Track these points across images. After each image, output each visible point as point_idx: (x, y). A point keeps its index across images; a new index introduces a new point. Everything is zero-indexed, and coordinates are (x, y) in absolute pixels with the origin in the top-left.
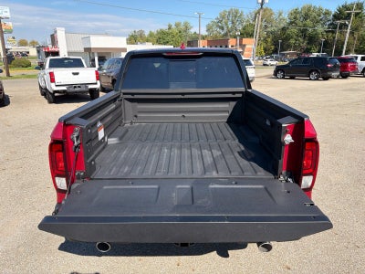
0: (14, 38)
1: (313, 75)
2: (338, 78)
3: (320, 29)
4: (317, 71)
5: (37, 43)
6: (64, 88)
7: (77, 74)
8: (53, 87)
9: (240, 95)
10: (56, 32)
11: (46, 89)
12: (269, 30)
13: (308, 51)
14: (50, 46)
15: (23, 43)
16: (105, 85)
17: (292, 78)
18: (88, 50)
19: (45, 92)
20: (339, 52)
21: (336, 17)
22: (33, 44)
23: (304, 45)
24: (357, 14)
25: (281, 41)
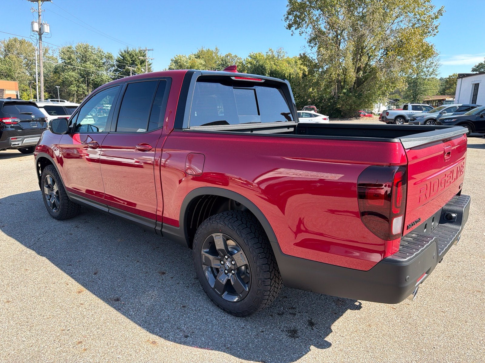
21: (121, 62)
25: (59, 87)
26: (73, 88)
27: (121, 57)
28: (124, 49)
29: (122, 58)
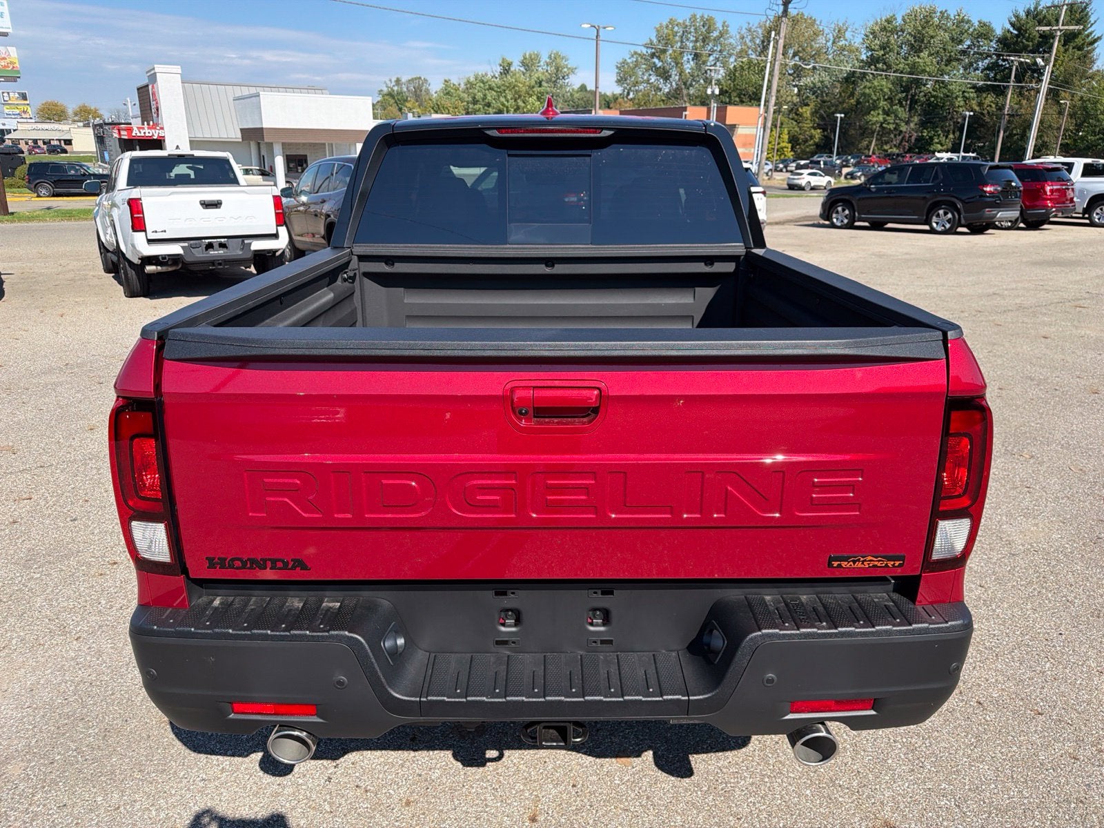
0: (24, 97)
1: (941, 219)
2: (1014, 227)
3: (958, 79)
4: (952, 207)
5: (96, 114)
6: (176, 249)
7: (216, 205)
8: (139, 246)
9: (730, 267)
10: (153, 78)
11: (118, 251)
12: (806, 81)
13: (923, 146)
14: (136, 123)
15: (52, 113)
16: (303, 241)
17: (877, 226)
18: (253, 136)
19: (115, 262)
20: (1014, 151)
21: (1009, 44)
22: (84, 115)
23: (910, 128)
24: (1069, 38)
25: (843, 115)
26: (876, 117)
27: (1011, 29)
28: (1028, 6)
29: (1016, 32)
